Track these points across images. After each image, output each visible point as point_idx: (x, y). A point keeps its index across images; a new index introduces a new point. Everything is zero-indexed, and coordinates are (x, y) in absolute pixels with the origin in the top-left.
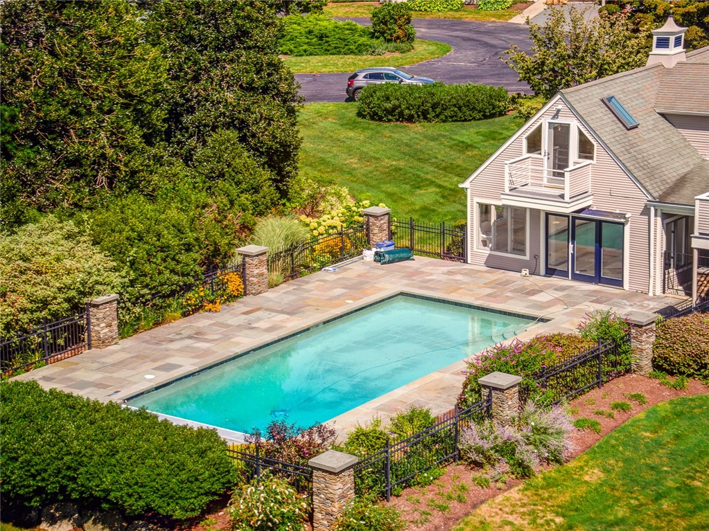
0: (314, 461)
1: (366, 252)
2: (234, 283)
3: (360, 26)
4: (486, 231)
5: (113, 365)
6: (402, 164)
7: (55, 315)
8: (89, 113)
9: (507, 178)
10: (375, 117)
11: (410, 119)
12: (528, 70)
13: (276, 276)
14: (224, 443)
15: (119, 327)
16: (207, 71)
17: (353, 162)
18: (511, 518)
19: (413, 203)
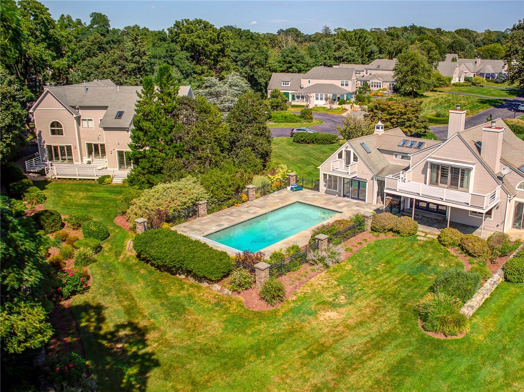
0: (256, 266)
1: (288, 187)
2: (244, 197)
3: (297, 115)
4: (326, 182)
5: (204, 223)
6: (304, 157)
7: (188, 207)
8: (205, 144)
9: (332, 166)
10: (298, 142)
11: (308, 143)
12: (341, 132)
13: (258, 195)
14: (229, 257)
15: (207, 211)
16: (244, 129)
17: (290, 156)
18: (321, 282)
19: (306, 171)
